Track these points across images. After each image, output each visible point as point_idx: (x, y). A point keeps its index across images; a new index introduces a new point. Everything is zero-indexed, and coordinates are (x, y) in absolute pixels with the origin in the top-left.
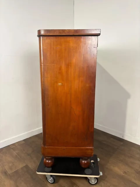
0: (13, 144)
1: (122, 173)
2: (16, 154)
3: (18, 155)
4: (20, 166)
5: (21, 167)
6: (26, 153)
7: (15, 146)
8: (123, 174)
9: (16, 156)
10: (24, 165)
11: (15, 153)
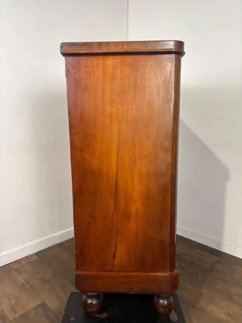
0: (17, 262)
1: (224, 316)
2: (23, 281)
3: (27, 283)
4: (30, 303)
5: (33, 307)
6: (41, 278)
7: (20, 264)
8: (226, 318)
9: (23, 284)
10: (39, 302)
11: (20, 279)
